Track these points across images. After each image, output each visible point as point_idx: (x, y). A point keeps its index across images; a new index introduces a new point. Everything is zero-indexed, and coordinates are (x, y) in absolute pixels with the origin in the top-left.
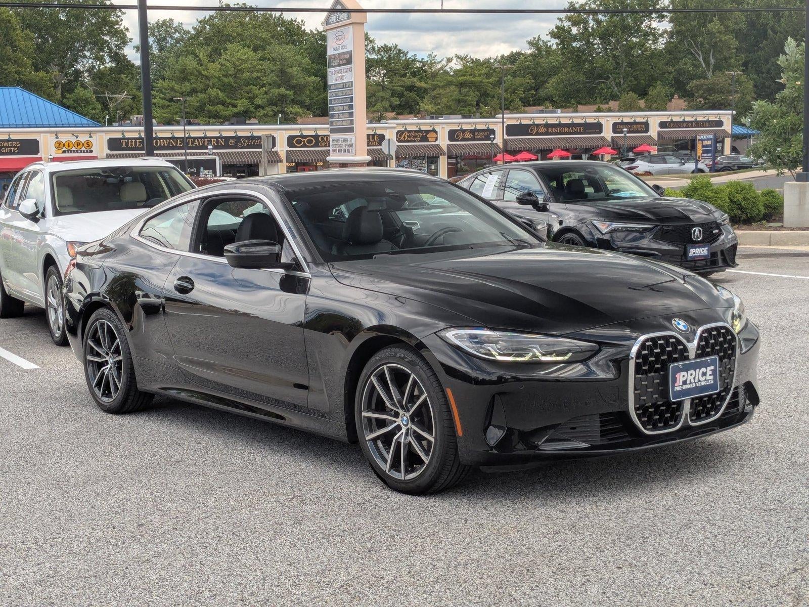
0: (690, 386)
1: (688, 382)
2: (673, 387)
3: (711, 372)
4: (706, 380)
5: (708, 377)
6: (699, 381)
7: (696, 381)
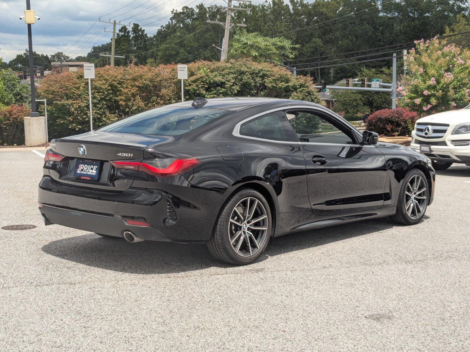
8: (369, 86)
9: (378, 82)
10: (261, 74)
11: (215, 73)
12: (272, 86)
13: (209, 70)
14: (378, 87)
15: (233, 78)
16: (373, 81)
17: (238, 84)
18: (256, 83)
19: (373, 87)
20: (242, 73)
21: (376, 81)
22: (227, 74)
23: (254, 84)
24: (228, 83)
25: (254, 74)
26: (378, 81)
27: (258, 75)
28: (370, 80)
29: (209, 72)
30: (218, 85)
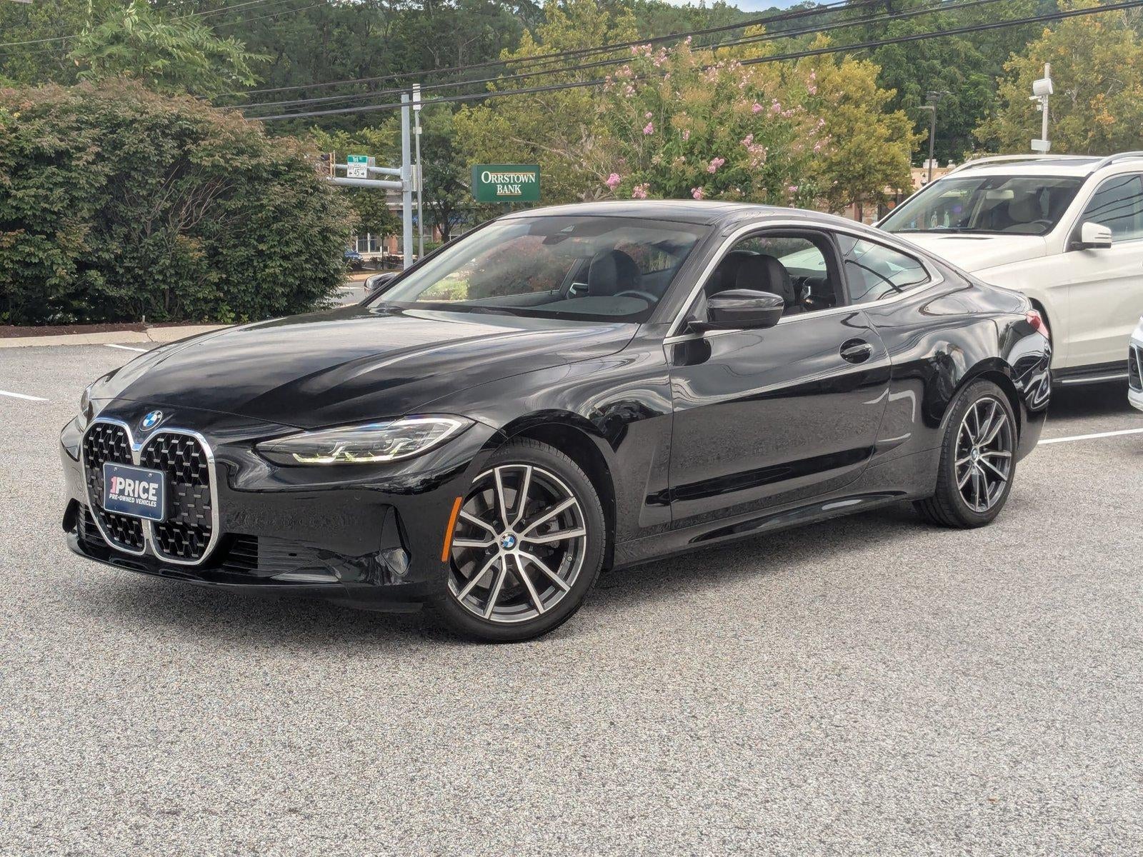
0: (128, 500)
1: (126, 494)
2: (108, 493)
3: (154, 492)
4: (147, 499)
5: (151, 498)
6: (139, 497)
7: (136, 496)
8: (341, 173)
9: (364, 165)
10: (175, 129)
11: (38, 123)
12: (214, 166)
13: (17, 115)
14: (365, 176)
15: (94, 140)
16: (351, 160)
17: (109, 158)
18: (161, 154)
19: (352, 176)
20: (119, 125)
21: (360, 161)
22: (72, 128)
23: (158, 158)
24: (78, 155)
25: (156, 129)
26: (364, 160)
27: (167, 131)
28: (342, 159)
29: (19, 119)
30: (49, 161)
